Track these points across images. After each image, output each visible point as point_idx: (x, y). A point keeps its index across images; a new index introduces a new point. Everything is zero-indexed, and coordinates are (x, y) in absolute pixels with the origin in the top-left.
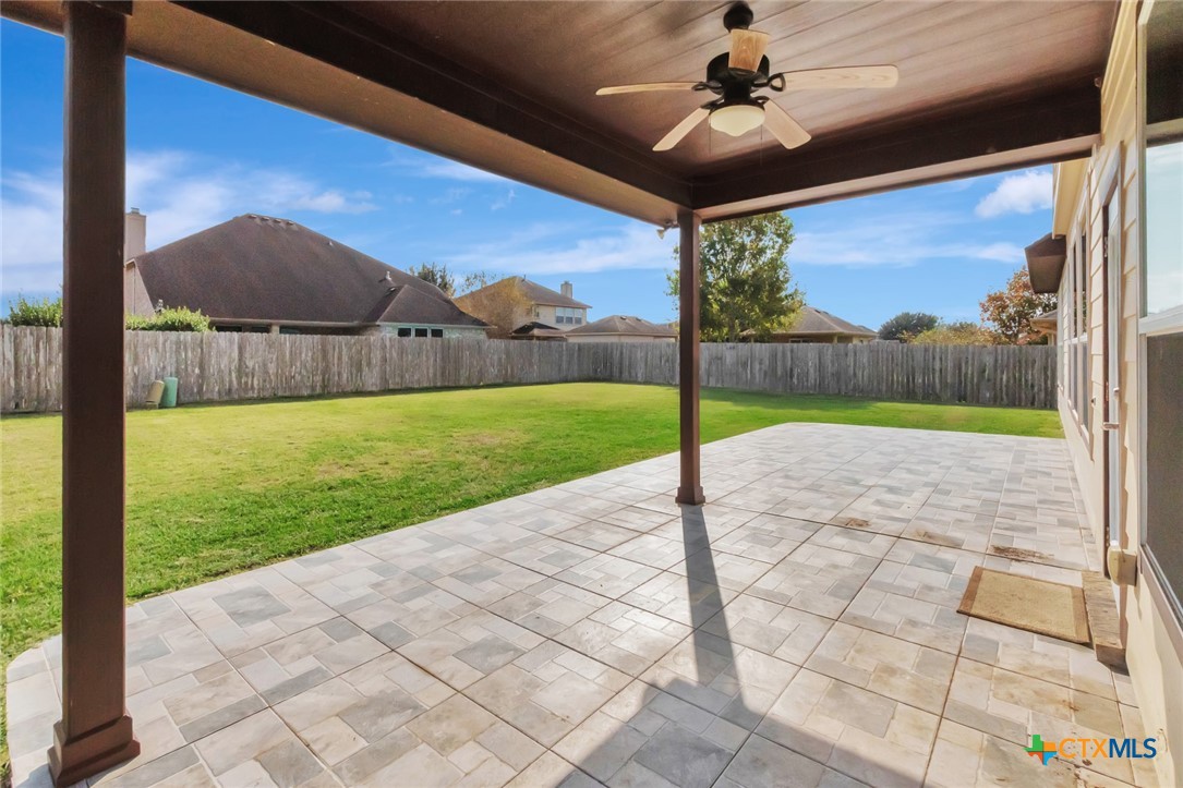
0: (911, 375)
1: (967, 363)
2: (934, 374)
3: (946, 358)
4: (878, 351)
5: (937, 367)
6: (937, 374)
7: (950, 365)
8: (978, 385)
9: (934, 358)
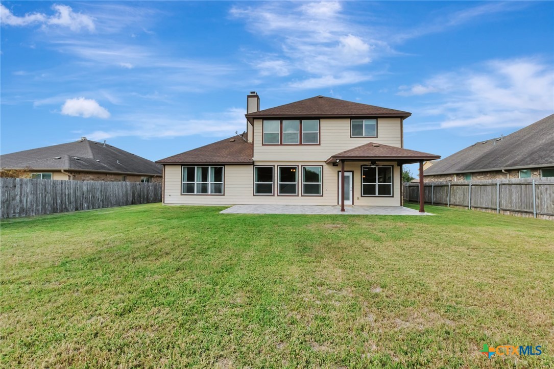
0: (55, 199)
1: (78, 190)
2: (65, 196)
3: (70, 187)
4: (37, 184)
5: (67, 193)
6: (67, 197)
7: (72, 191)
8: (82, 201)
9: (65, 188)
